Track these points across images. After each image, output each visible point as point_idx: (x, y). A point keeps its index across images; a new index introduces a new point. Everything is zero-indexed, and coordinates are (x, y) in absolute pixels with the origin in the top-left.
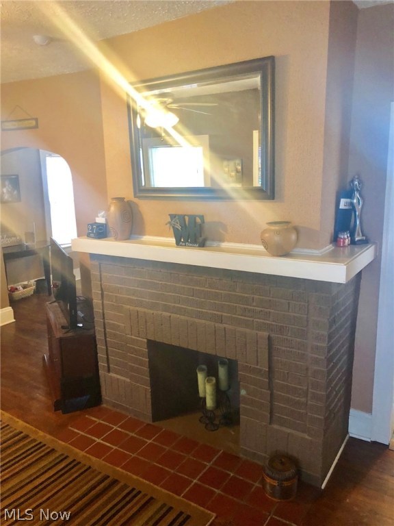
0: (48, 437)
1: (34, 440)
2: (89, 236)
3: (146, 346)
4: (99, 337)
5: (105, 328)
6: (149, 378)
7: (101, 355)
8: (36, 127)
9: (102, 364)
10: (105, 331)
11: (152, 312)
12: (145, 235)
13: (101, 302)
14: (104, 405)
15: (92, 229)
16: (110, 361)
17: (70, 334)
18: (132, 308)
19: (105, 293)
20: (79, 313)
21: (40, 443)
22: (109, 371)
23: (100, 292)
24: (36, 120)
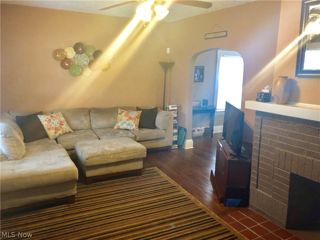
0: (217, 216)
1: (209, 216)
2: (257, 100)
3: (289, 177)
4: (254, 164)
5: (259, 160)
6: (288, 199)
7: (253, 176)
8: (226, 36)
9: (253, 182)
10: (258, 162)
11: (298, 155)
12: (299, 102)
13: (259, 143)
14: (250, 208)
15: (261, 96)
16: (259, 181)
17: (236, 159)
18: (281, 150)
19: (262, 137)
20: (242, 147)
21: (212, 218)
22: (257, 188)
23: (259, 136)
24: (226, 32)
